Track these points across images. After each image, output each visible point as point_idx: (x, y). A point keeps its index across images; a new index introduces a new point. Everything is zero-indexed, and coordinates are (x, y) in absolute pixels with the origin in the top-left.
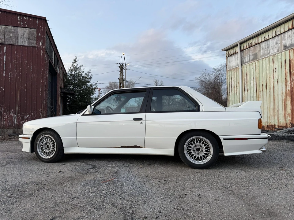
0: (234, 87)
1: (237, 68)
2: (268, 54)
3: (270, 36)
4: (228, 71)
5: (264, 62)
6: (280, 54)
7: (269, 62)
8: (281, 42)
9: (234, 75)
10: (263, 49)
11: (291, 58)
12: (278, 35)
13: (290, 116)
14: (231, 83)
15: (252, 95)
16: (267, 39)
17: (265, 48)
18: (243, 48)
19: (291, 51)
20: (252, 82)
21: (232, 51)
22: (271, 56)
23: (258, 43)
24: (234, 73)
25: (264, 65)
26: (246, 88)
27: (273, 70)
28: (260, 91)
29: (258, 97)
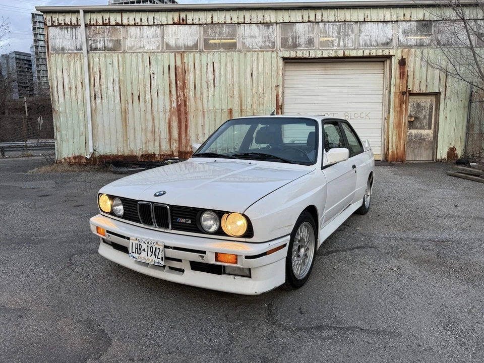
0: (70, 89)
1: (75, 53)
2: (141, 48)
3: (143, 21)
4: (53, 54)
5: (134, 59)
6: (160, 54)
7: (143, 61)
8: (163, 38)
9: (69, 65)
10: (131, 37)
11: (177, 65)
12: (157, 25)
13: (177, 142)
14: (60, 79)
15: (111, 107)
16: (139, 24)
17: (136, 38)
18: (90, 22)
19: (177, 55)
20: (110, 86)
21: (60, 18)
22: (147, 52)
23: (122, 25)
24: (69, 62)
25: (134, 63)
26: (98, 94)
27: (150, 75)
28: (128, 104)
29: (125, 112)
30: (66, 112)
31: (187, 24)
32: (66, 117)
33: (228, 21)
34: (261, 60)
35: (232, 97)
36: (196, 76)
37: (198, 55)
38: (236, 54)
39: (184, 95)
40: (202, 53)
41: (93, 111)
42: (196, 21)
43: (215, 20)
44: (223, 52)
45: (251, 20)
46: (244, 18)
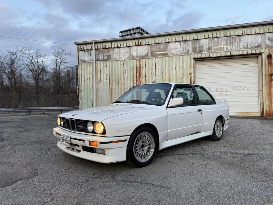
0: (87, 79)
1: (90, 62)
2: (120, 58)
3: (121, 45)
4: (80, 63)
5: (116, 64)
6: (129, 61)
7: (121, 65)
8: (130, 53)
9: (87, 68)
10: (115, 53)
11: (137, 65)
12: (128, 46)
14: (83, 75)
15: (105, 87)
16: (120, 47)
17: (117, 54)
18: (97, 47)
19: (137, 61)
20: (105, 77)
21: (84, 47)
22: (122, 60)
23: (112, 48)
24: (87, 67)
25: (116, 66)
26: (100, 82)
27: (124, 71)
28: (113, 85)
29: (111, 90)
30: (84, 90)
31: (142, 45)
32: (85, 93)
33: (164, 41)
34: (181, 60)
35: (165, 80)
36: (146, 71)
37: (147, 60)
38: (167, 58)
39: (140, 80)
40: (150, 59)
41: (97, 90)
42: (147, 43)
43: (157, 42)
44: (160, 57)
45: (175, 40)
46: (172, 39)
